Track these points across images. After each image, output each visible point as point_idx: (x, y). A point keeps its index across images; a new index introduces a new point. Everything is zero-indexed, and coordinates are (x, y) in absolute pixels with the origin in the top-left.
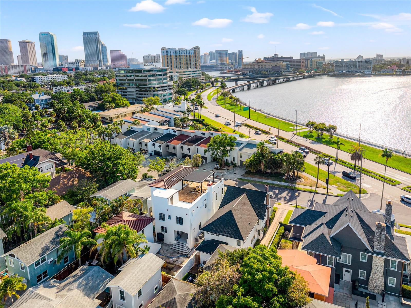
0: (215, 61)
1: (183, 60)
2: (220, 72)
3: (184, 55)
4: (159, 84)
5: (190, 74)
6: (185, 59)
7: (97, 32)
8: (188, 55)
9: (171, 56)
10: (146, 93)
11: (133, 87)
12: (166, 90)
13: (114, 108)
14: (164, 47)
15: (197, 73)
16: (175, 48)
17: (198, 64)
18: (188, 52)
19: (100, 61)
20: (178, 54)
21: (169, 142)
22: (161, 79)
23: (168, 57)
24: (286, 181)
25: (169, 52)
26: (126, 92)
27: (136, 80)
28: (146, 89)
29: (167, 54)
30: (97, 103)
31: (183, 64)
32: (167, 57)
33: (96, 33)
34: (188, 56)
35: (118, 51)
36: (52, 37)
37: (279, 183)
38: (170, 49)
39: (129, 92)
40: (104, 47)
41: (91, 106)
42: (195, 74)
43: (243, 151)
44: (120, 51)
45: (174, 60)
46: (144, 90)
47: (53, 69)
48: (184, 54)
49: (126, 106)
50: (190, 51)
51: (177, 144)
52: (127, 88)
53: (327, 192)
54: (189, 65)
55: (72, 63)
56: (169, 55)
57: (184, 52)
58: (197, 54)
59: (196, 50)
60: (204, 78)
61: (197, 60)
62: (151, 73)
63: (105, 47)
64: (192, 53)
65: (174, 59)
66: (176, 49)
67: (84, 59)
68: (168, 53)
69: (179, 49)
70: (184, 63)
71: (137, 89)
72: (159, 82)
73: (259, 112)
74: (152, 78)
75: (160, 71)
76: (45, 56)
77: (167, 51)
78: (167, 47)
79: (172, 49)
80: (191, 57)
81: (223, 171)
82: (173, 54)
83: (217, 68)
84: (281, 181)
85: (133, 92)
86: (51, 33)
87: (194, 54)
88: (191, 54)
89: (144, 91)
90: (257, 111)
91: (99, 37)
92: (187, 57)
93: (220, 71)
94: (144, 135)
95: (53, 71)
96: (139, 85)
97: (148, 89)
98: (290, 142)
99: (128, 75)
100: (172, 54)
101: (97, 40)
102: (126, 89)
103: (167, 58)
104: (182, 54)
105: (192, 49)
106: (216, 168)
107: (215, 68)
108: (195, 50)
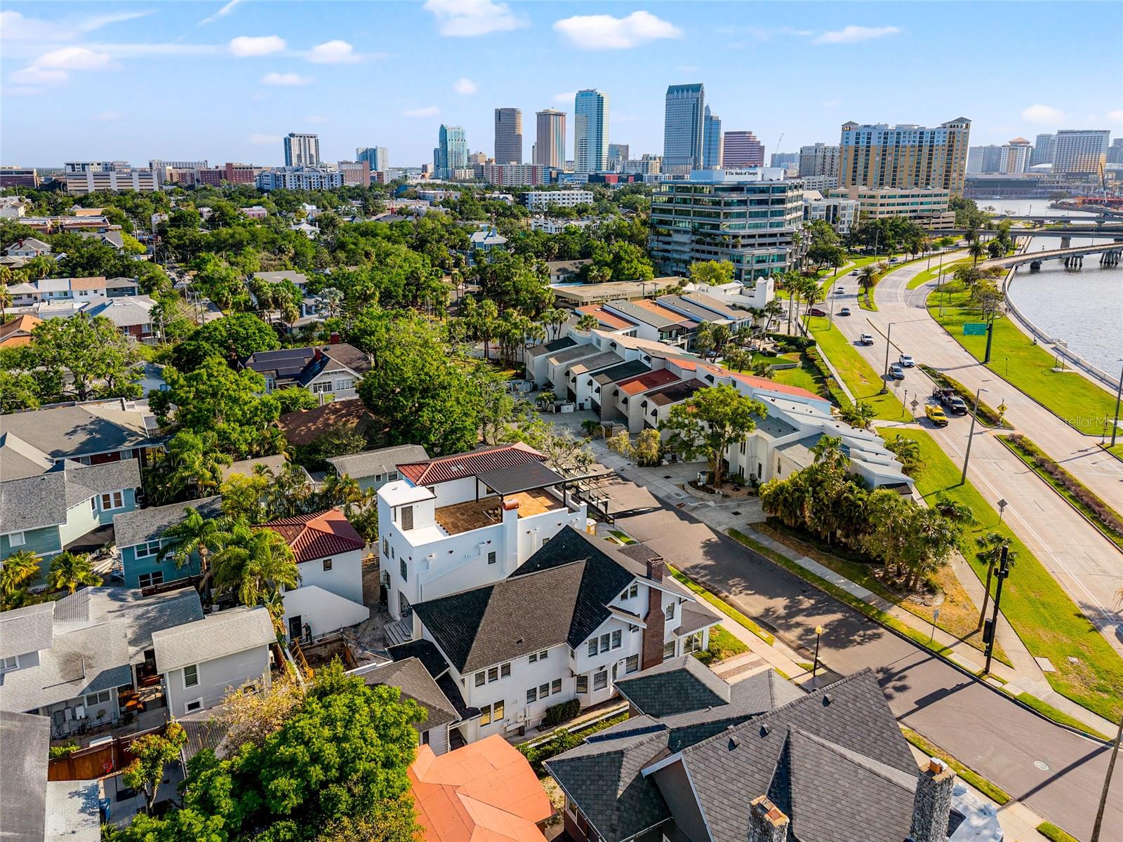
0: (1050, 166)
1: (907, 162)
2: (1049, 203)
3: (912, 146)
4: (757, 226)
5: (903, 204)
6: (912, 159)
7: (700, 85)
8: (926, 145)
9: (869, 147)
10: (713, 249)
11: (686, 232)
12: (774, 244)
13: (609, 281)
14: (851, 123)
15: (930, 203)
16: (887, 125)
17: (954, 175)
18: (927, 138)
19: (696, 160)
20: (892, 141)
21: (620, 384)
22: (764, 214)
23: (860, 152)
24: (872, 585)
25: (866, 136)
26: (669, 243)
27: (695, 212)
28: (714, 239)
29: (857, 143)
30: (580, 263)
31: (905, 174)
32: (857, 151)
33: (697, 88)
34: (926, 150)
35: (745, 133)
36: (600, 100)
37: (841, 582)
38: (868, 126)
39: (676, 242)
40: (713, 123)
41: (563, 270)
42: (922, 203)
43: (786, 452)
44: (751, 133)
45: (875, 159)
46: (708, 240)
47: (590, 176)
48: (911, 143)
49: (641, 278)
50: (933, 133)
51: (634, 393)
52: (671, 232)
53: (986, 671)
54: (923, 175)
55: (634, 163)
56: (863, 144)
57: (913, 135)
58: (956, 144)
59: (955, 130)
60: (953, 219)
61: (954, 161)
62: (735, 197)
63: (718, 123)
64: (940, 140)
65: (877, 159)
66: (890, 128)
67: (662, 155)
68: (861, 140)
69: (898, 127)
70: (906, 169)
71: (694, 238)
72: (757, 221)
73: (1047, 348)
74: (736, 209)
75: (762, 191)
76: (582, 145)
77: (858, 134)
78: (861, 122)
79: (875, 127)
80: (934, 152)
81: (706, 496)
82: (876, 143)
83: (1049, 187)
84: (852, 578)
85: (684, 244)
86: (599, 92)
87: (947, 143)
88: (935, 143)
89: (709, 244)
90: (1039, 343)
91: (702, 98)
92: (920, 150)
93: (1051, 198)
94: (583, 355)
95: (589, 180)
96: (702, 225)
97: (719, 239)
98: (1046, 471)
99: (680, 196)
100: (874, 142)
101: (697, 106)
102: (670, 235)
103: (856, 155)
104: (907, 143)
105: (944, 126)
106: (694, 484)
107: (1041, 188)
108: (952, 130)
